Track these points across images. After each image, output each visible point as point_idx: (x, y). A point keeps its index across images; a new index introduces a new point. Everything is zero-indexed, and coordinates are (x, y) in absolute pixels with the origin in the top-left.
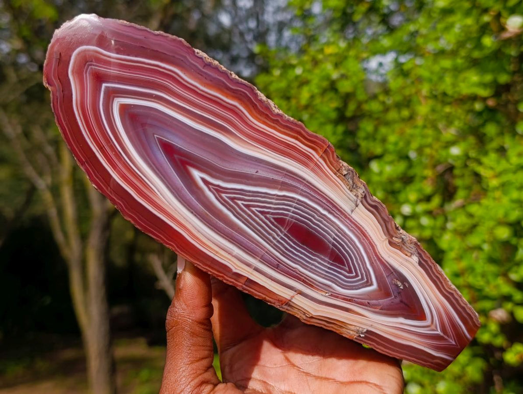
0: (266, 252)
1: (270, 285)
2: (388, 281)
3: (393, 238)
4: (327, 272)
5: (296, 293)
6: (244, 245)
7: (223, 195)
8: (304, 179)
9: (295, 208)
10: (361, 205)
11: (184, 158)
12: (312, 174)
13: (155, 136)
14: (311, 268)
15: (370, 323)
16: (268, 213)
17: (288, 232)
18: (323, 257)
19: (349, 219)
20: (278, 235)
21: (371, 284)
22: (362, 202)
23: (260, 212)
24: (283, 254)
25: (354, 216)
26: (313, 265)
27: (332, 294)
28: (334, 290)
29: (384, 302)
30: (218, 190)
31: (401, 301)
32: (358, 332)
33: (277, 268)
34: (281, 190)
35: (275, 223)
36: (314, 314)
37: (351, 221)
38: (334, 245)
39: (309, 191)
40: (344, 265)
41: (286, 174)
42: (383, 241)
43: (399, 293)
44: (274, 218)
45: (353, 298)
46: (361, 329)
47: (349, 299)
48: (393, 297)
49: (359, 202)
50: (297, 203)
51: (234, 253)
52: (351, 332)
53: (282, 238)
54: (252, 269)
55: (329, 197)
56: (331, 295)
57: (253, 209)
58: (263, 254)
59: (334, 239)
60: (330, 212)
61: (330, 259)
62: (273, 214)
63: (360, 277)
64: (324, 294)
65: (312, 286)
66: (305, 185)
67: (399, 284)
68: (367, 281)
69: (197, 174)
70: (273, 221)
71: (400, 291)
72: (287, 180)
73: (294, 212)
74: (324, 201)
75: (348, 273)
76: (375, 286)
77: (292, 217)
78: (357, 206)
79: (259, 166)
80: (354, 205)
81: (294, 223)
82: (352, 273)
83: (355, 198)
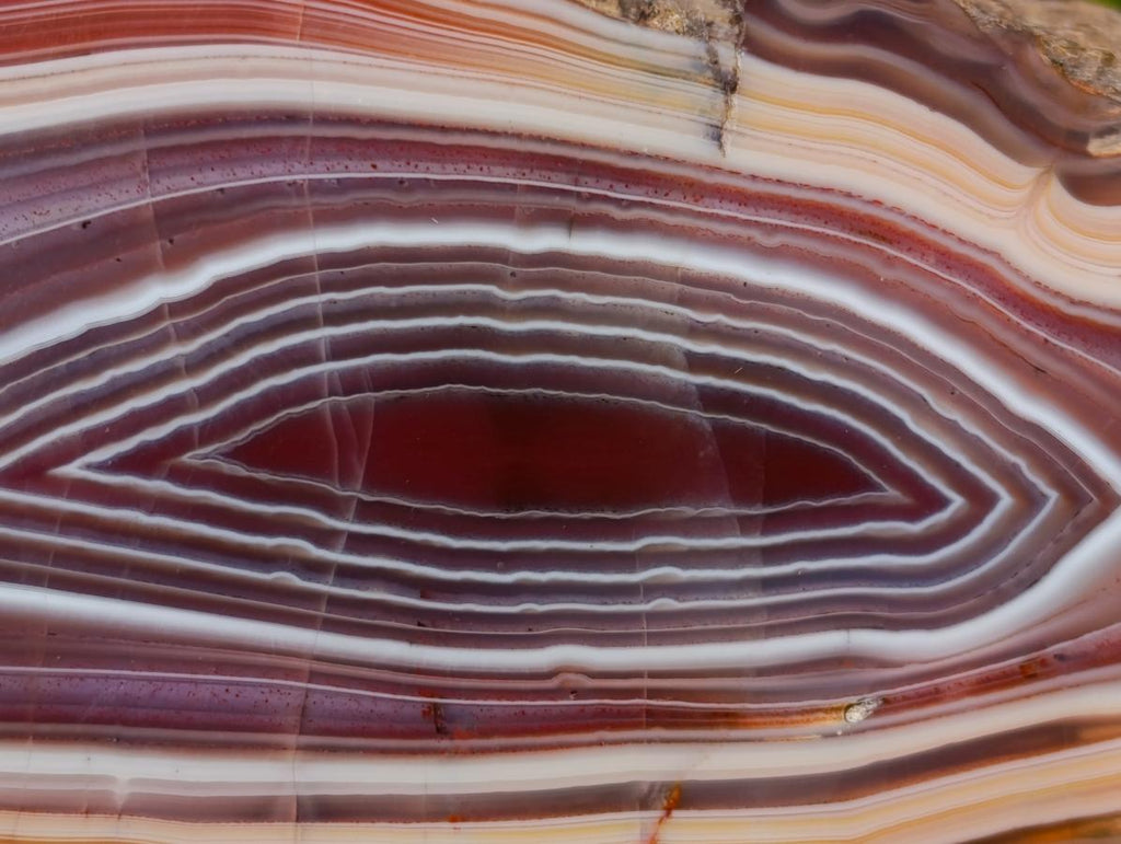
0: (314, 676)
3: (1094, 147)
4: (768, 584)
5: (657, 814)
6: (141, 713)
8: (292, 117)
9: (334, 317)
10: (752, 69)
12: (326, 57)
14: (653, 617)
16: (181, 441)
17: (371, 483)
18: (688, 511)
19: (722, 193)
20: (323, 537)
21: (1109, 502)
22: (753, 46)
23: (120, 464)
24: (426, 629)
25: (747, 157)
27: (886, 701)
28: (883, 664)
33: (441, 732)
34: (178, 259)
35: (263, 476)
37: (742, 198)
38: (712, 399)
39: (360, 171)
40: (865, 484)
41: (151, 152)
42: (1031, 201)
44: (235, 454)
45: (1041, 645)
49: (727, 54)
50: (327, 286)
51: (121, 793)
53: (357, 543)
54: (290, 826)
55: (518, 136)
56: (888, 705)
57: (73, 470)
58: (295, 700)
59: (696, 363)
60: (574, 223)
61: (741, 497)
62: (210, 432)
63: (1006, 501)
64: (832, 723)
65: (730, 719)
66: (323, 149)
68: (1072, 497)
70: (240, 471)
72: (183, 179)
73: (340, 350)
74: (498, 175)
75: (912, 514)
77: (350, 383)
78: (729, 85)
80: (708, 91)
81: (381, 407)
82: (939, 502)
83: (690, 45)
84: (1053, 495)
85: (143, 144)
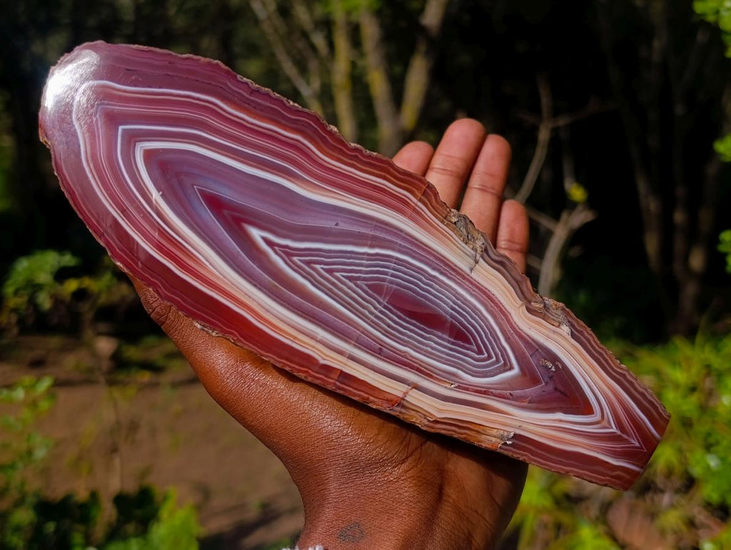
0: (362, 332)
1: (374, 379)
2: (533, 362)
3: (532, 303)
4: (448, 355)
5: (409, 387)
6: (330, 325)
7: (295, 259)
8: (401, 231)
9: (394, 269)
10: (481, 261)
11: (237, 214)
12: (410, 223)
13: (195, 187)
14: (426, 351)
15: (518, 424)
16: (358, 278)
17: (388, 302)
18: (440, 334)
19: (468, 280)
20: (376, 308)
21: (511, 368)
22: (482, 257)
23: (347, 278)
24: (386, 333)
25: (473, 275)
26: (427, 345)
27: (459, 386)
28: (461, 379)
29: (532, 391)
30: (287, 253)
31: (556, 389)
32: (502, 438)
33: (380, 354)
34: (372, 246)
35: (370, 292)
36: (439, 415)
37: (471, 283)
38: (452, 316)
39: (409, 246)
40: (471, 344)
41: (376, 226)
42: (519, 307)
43: (551, 378)
45: (489, 388)
46: (506, 434)
47: (484, 392)
48: (544, 384)
49: (478, 256)
50: (395, 263)
51: (319, 338)
52: (494, 440)
53: (381, 312)
54: (346, 358)
55: (438, 253)
56: (459, 387)
58: (357, 335)
59: (453, 309)
60: (442, 273)
61: (450, 336)
62: (365, 279)
63: (494, 359)
64: (448, 386)
65: (431, 376)
66: (404, 239)
67: (550, 365)
68: (505, 364)
69: (256, 233)
70: (367, 289)
71: (551, 374)
72: (379, 232)
73: (393, 275)
74: (432, 258)
75: (478, 354)
76: (516, 370)
77: (392, 282)
78: (477, 262)
79: (338, 216)
80: (473, 261)
81: (396, 289)
82: (483, 354)
83: (473, 252)
84: (503, 362)
85: (375, 223)
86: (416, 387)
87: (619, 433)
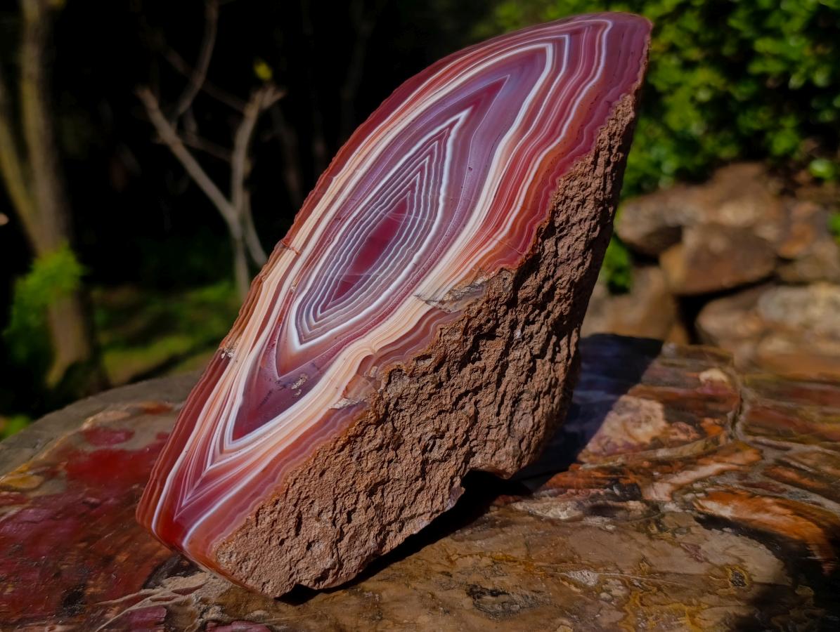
2: (306, 365)
4: (327, 277)
5: (298, 251)
7: (437, 142)
9: (421, 221)
10: (428, 308)
13: (509, 76)
15: (240, 360)
16: (413, 192)
17: (386, 218)
18: (348, 268)
20: (382, 208)
21: (302, 343)
22: (433, 309)
23: (415, 182)
24: (355, 221)
25: (411, 300)
28: (299, 294)
29: (273, 367)
30: (442, 137)
31: (270, 391)
32: (230, 349)
33: (335, 219)
34: (446, 200)
35: (399, 202)
36: (265, 284)
37: (403, 296)
38: (369, 276)
39: (447, 233)
41: (470, 201)
42: (370, 348)
43: (285, 386)
44: (405, 199)
45: (283, 323)
46: (233, 349)
47: (281, 319)
48: (278, 378)
49: (434, 304)
50: (427, 222)
51: (358, 171)
53: (378, 213)
56: (291, 293)
57: (419, 174)
60: (416, 265)
61: (346, 277)
62: (412, 197)
63: (314, 324)
64: (294, 283)
65: (307, 266)
67: (300, 383)
68: (307, 336)
69: (463, 115)
71: (289, 386)
72: (462, 205)
73: (414, 220)
74: (432, 256)
77: (408, 219)
78: (427, 302)
79: (479, 171)
80: (428, 298)
82: (322, 312)
83: (440, 298)
84: (310, 332)
86: (298, 255)
87: (204, 474)
